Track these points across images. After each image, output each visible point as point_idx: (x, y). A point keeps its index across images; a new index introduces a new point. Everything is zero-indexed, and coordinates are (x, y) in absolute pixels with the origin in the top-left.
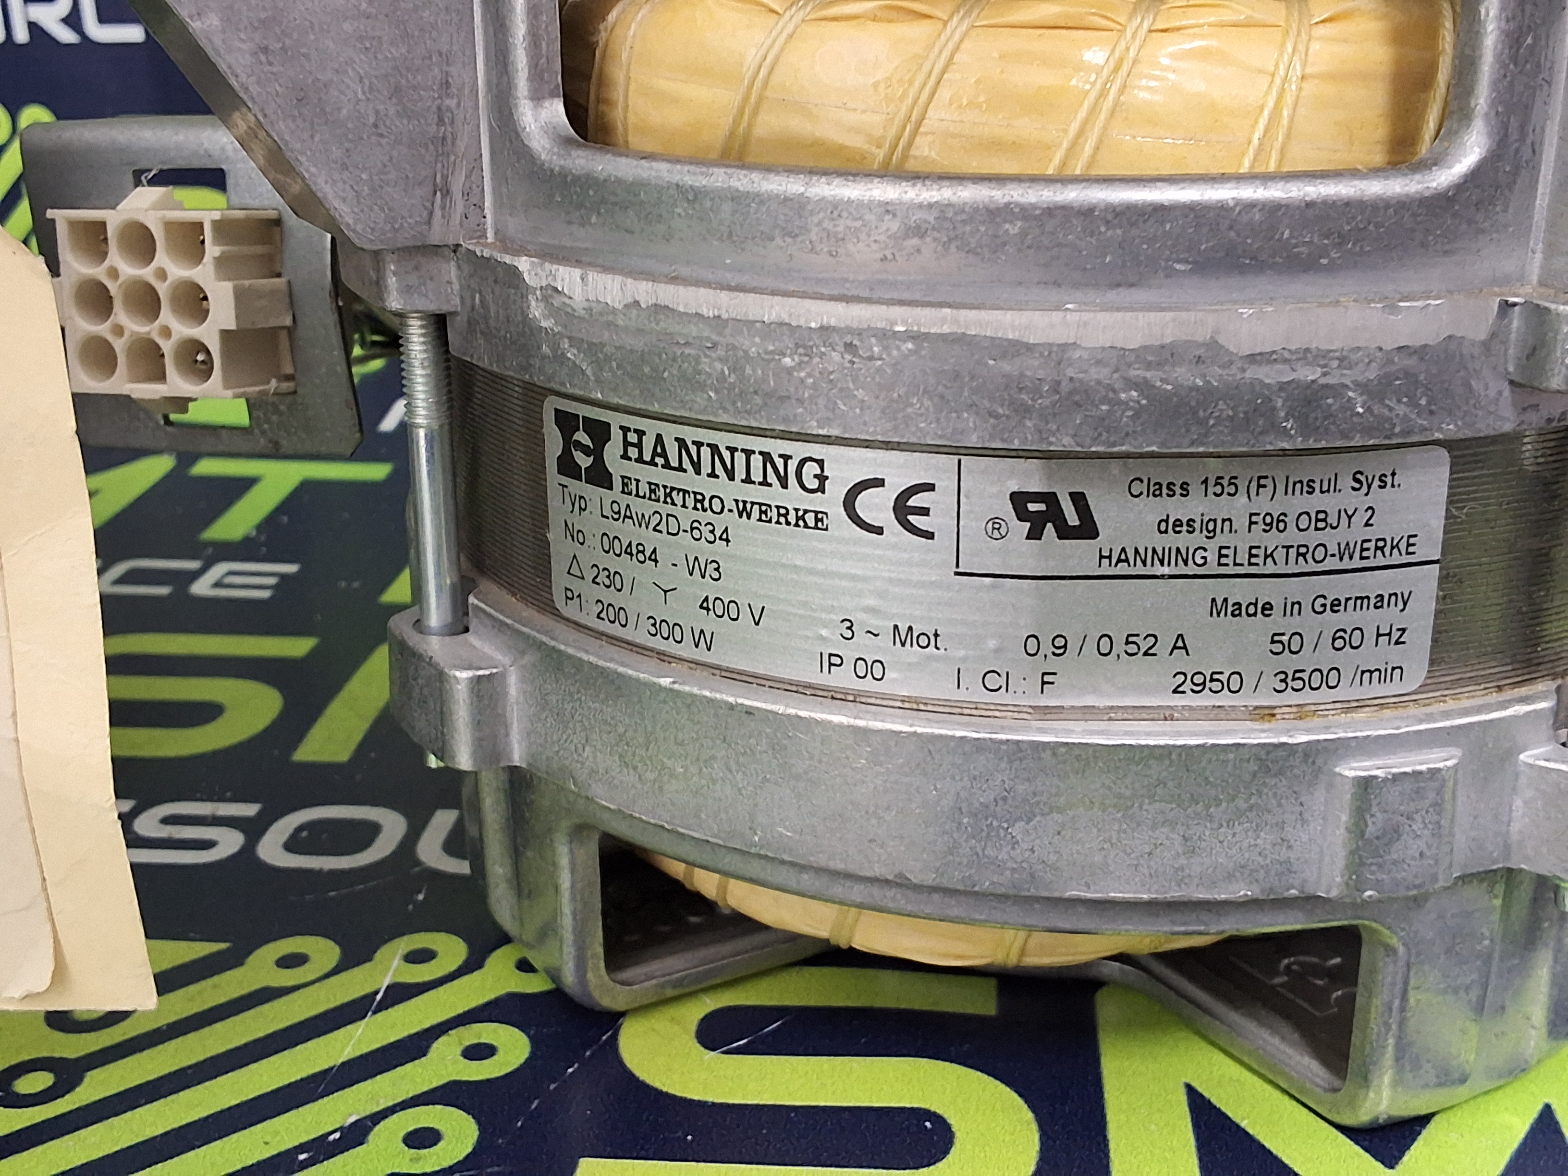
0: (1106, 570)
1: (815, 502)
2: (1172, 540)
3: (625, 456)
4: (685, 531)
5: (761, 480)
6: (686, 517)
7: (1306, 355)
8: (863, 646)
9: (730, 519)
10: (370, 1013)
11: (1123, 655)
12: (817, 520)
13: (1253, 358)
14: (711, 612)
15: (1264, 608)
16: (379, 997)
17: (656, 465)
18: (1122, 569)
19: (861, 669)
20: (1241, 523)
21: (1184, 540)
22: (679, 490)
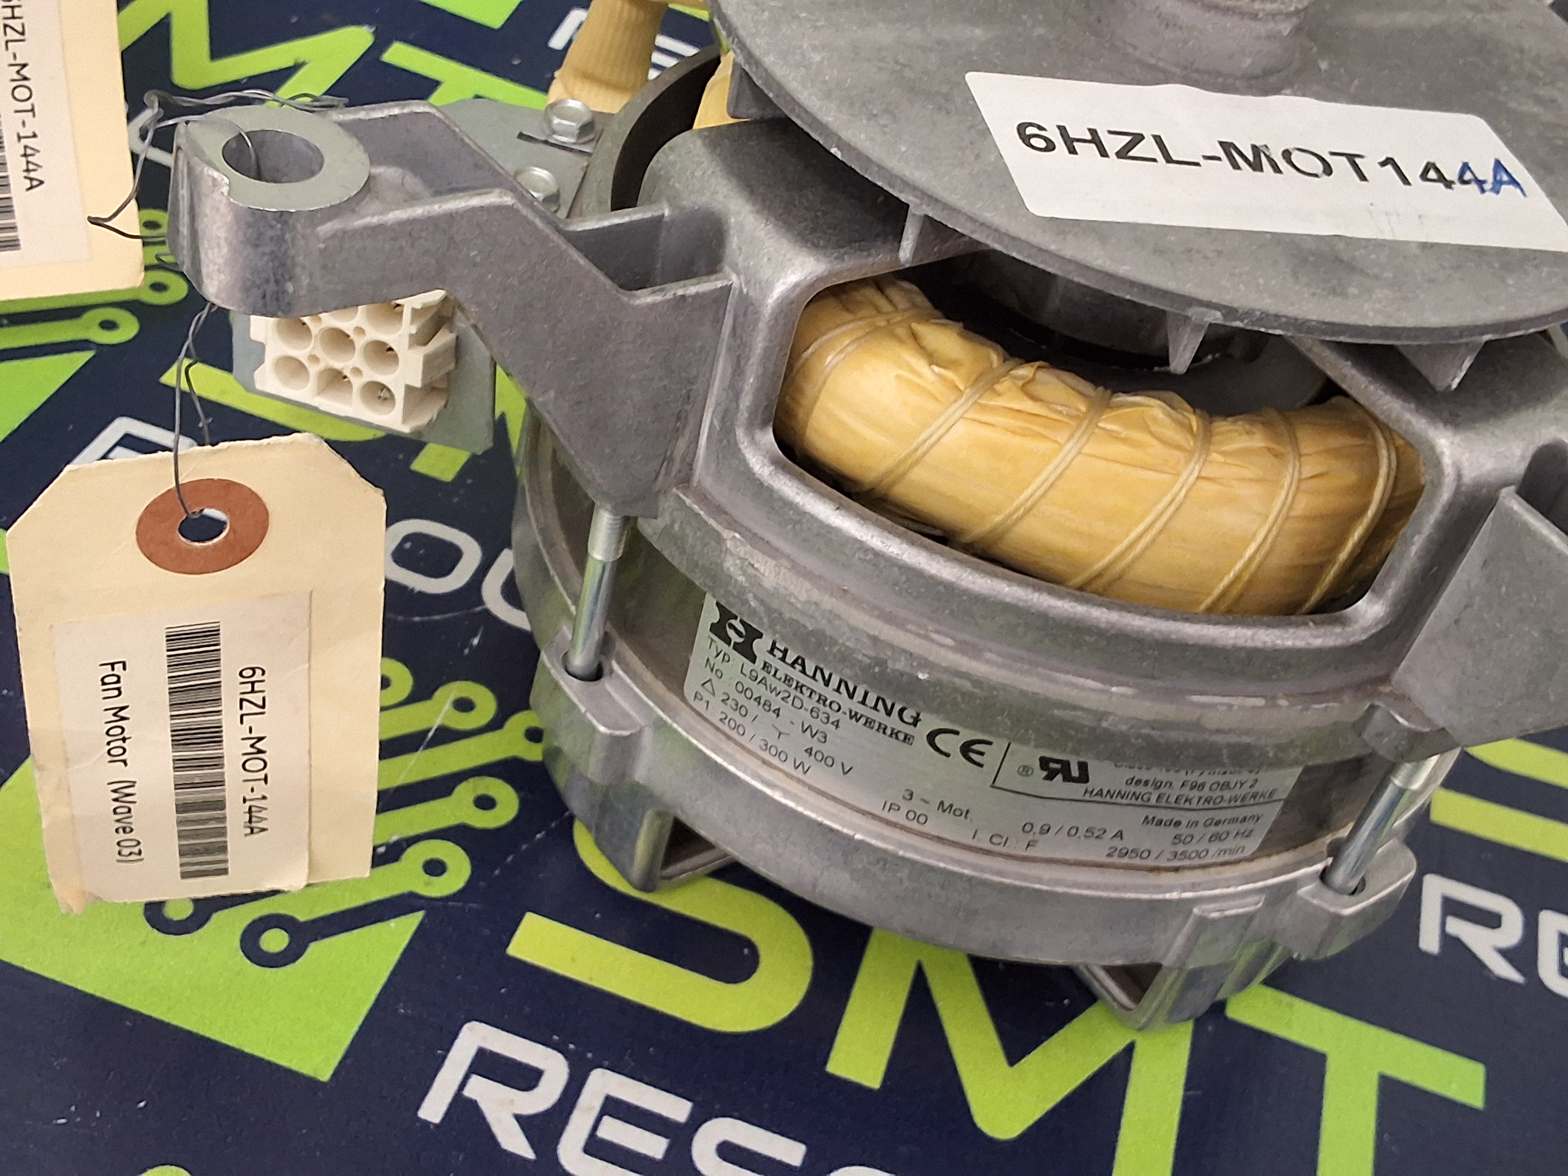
0: (1087, 797)
1: (909, 730)
2: (1132, 788)
3: (771, 652)
4: (806, 710)
5: (873, 705)
6: (809, 704)
7: (1248, 732)
8: (916, 805)
9: (844, 719)
10: (421, 748)
11: (1082, 838)
12: (905, 738)
13: (1218, 731)
14: (812, 757)
15: (1175, 823)
16: (430, 734)
17: (794, 668)
18: (1098, 798)
19: (911, 815)
20: (1177, 784)
21: (1140, 789)
22: (808, 688)
